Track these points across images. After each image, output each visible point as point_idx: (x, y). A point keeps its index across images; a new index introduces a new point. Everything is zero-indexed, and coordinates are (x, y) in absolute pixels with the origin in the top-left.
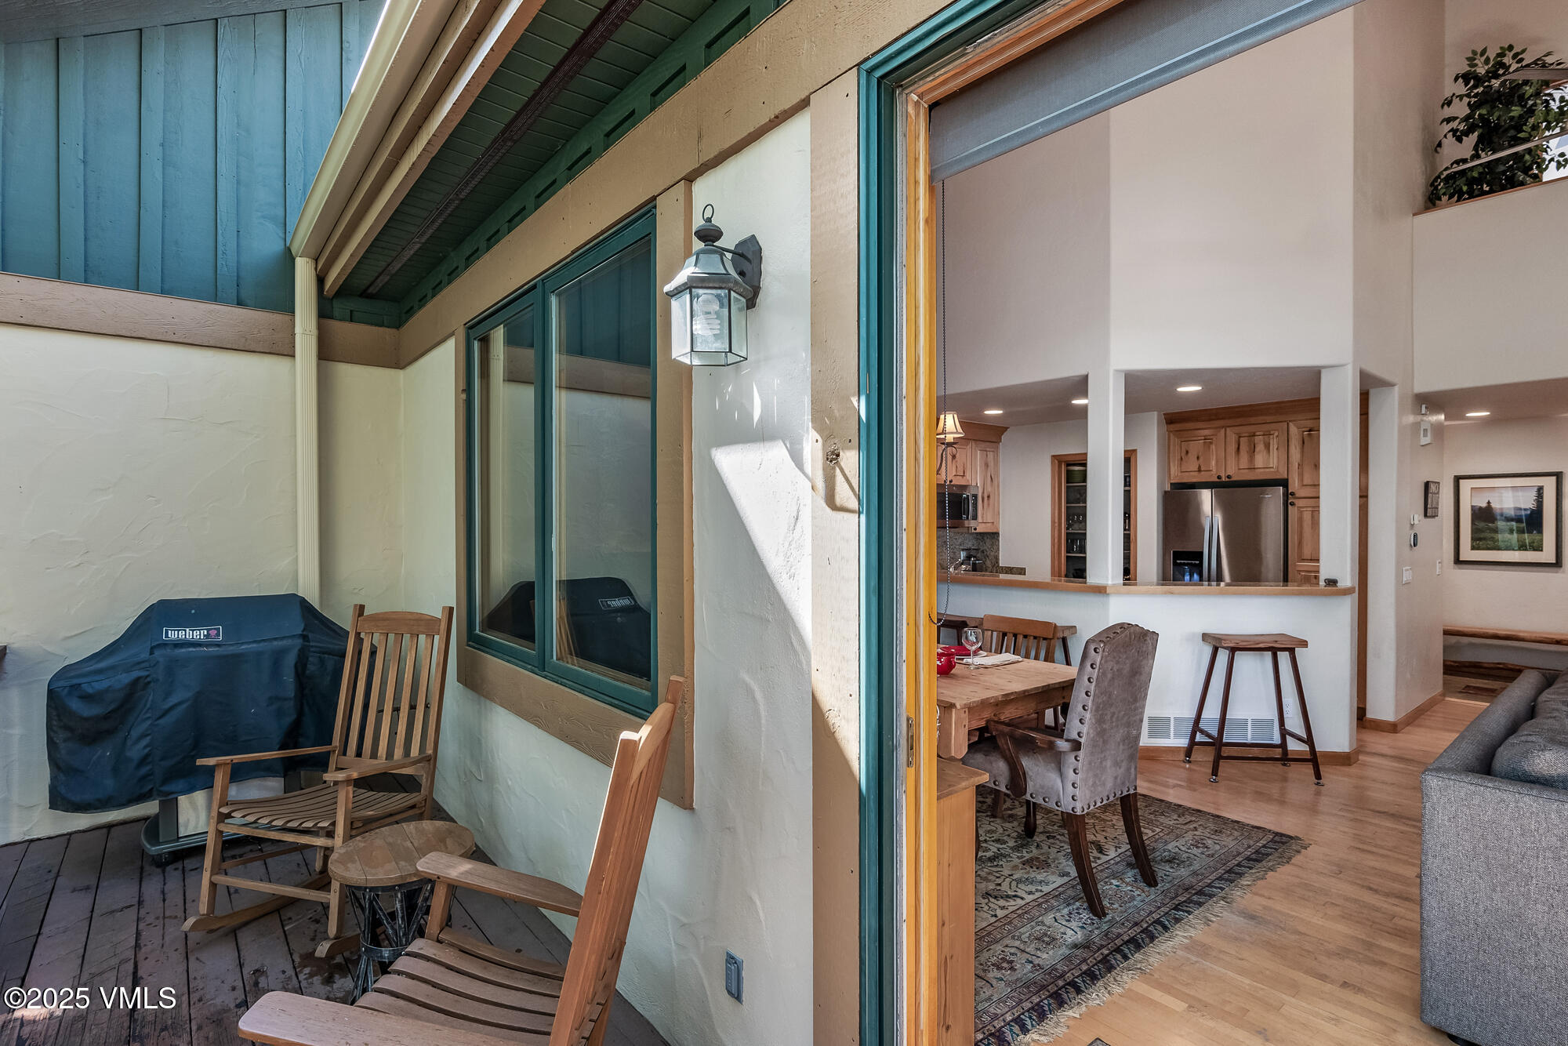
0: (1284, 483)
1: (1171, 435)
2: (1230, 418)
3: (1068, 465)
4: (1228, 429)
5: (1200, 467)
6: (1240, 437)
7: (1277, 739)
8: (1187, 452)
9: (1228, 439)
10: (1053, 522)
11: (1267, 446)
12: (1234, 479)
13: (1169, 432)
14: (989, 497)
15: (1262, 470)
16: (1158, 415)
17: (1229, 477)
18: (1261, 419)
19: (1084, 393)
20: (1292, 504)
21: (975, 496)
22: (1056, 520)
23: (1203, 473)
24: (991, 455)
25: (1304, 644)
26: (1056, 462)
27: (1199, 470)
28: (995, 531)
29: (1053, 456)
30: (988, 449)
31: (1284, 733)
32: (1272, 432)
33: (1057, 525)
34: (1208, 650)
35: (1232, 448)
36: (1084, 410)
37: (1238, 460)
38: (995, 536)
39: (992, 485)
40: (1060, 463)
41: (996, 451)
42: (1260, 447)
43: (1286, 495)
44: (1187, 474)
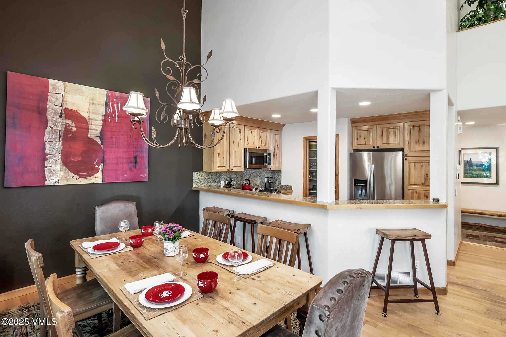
0: (402, 150)
1: (353, 128)
2: (379, 121)
3: (310, 142)
4: (377, 126)
5: (365, 142)
6: (383, 129)
7: (412, 283)
8: (360, 136)
9: (378, 130)
10: (304, 166)
11: (395, 133)
12: (380, 148)
13: (352, 127)
14: (276, 155)
15: (392, 144)
16: (348, 119)
17: (378, 147)
18: (392, 121)
19: (316, 106)
20: (406, 159)
21: (270, 154)
22: (305, 165)
23: (367, 145)
24: (277, 136)
25: (429, 236)
26: (305, 139)
27: (365, 144)
28: (279, 169)
29: (303, 137)
30: (276, 134)
31: (416, 280)
32: (397, 127)
33: (305, 167)
34: (378, 238)
35: (379, 134)
36: (316, 114)
37: (382, 139)
38: (279, 171)
39: (278, 150)
40: (306, 140)
41: (280, 135)
42: (392, 134)
43: (403, 155)
44: (360, 145)
